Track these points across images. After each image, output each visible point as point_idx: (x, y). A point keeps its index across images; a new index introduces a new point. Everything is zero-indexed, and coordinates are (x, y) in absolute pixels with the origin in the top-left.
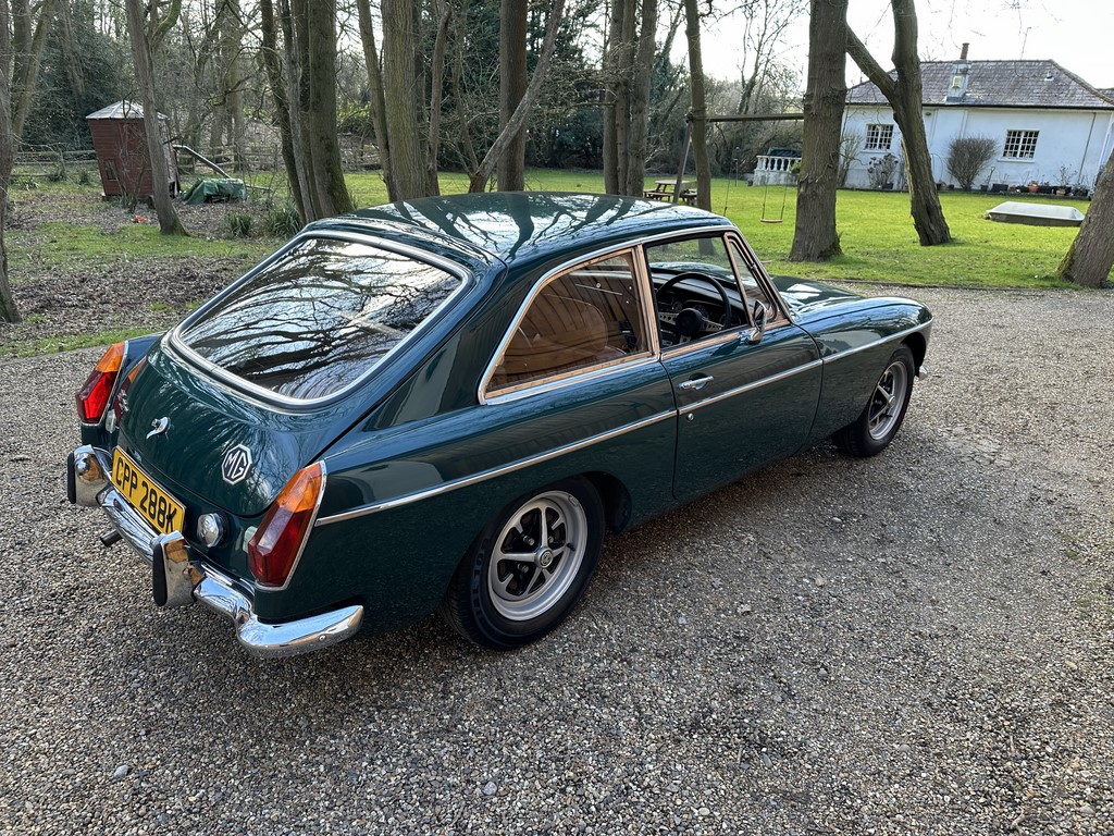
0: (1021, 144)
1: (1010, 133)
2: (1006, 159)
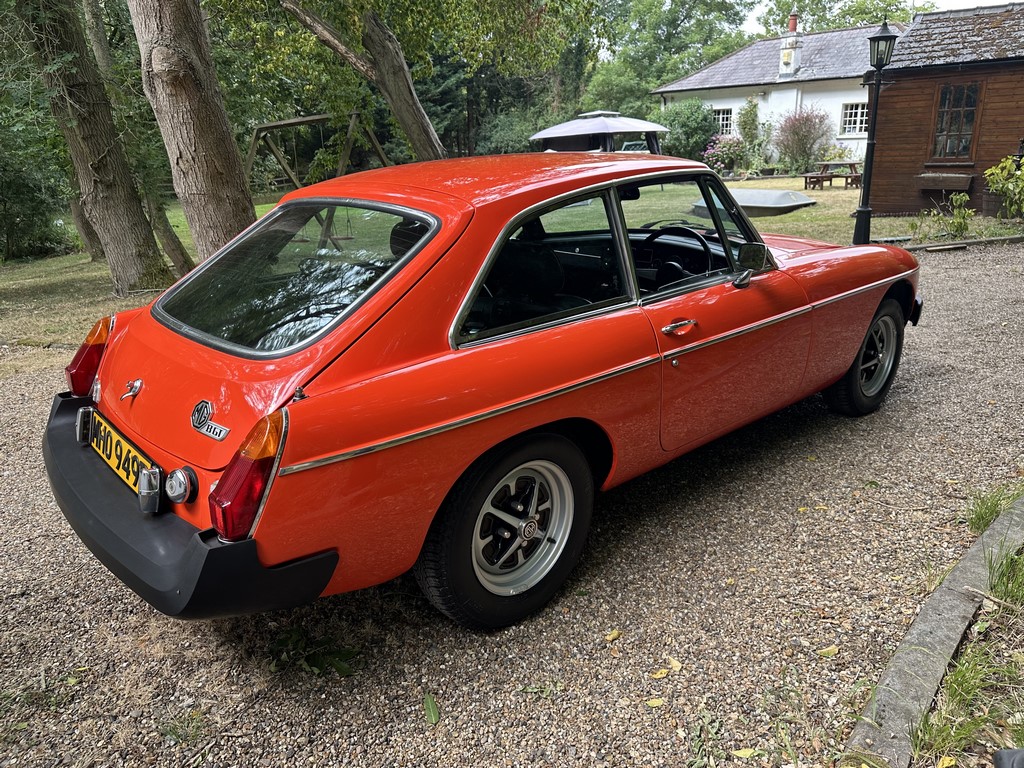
0: (859, 118)
1: (846, 107)
2: (846, 135)
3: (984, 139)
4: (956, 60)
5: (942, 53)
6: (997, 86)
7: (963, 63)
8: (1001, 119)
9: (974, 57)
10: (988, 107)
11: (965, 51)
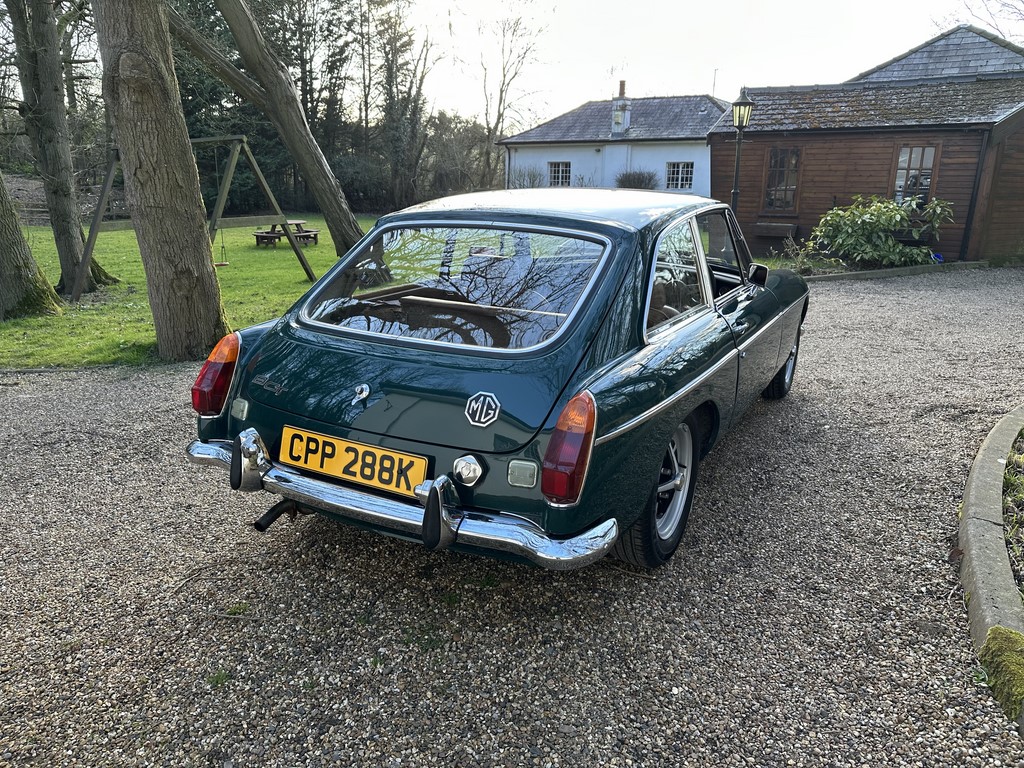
0: (680, 176)
1: (670, 165)
2: (670, 190)
3: (805, 195)
4: (782, 128)
5: (769, 122)
6: (813, 151)
7: (787, 131)
8: (817, 179)
9: (796, 127)
10: (808, 168)
11: (786, 121)
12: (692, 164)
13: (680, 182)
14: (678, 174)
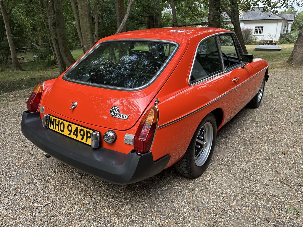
1: (256, 27)
12: (263, 27)
13: (259, 32)
14: (258, 30)
